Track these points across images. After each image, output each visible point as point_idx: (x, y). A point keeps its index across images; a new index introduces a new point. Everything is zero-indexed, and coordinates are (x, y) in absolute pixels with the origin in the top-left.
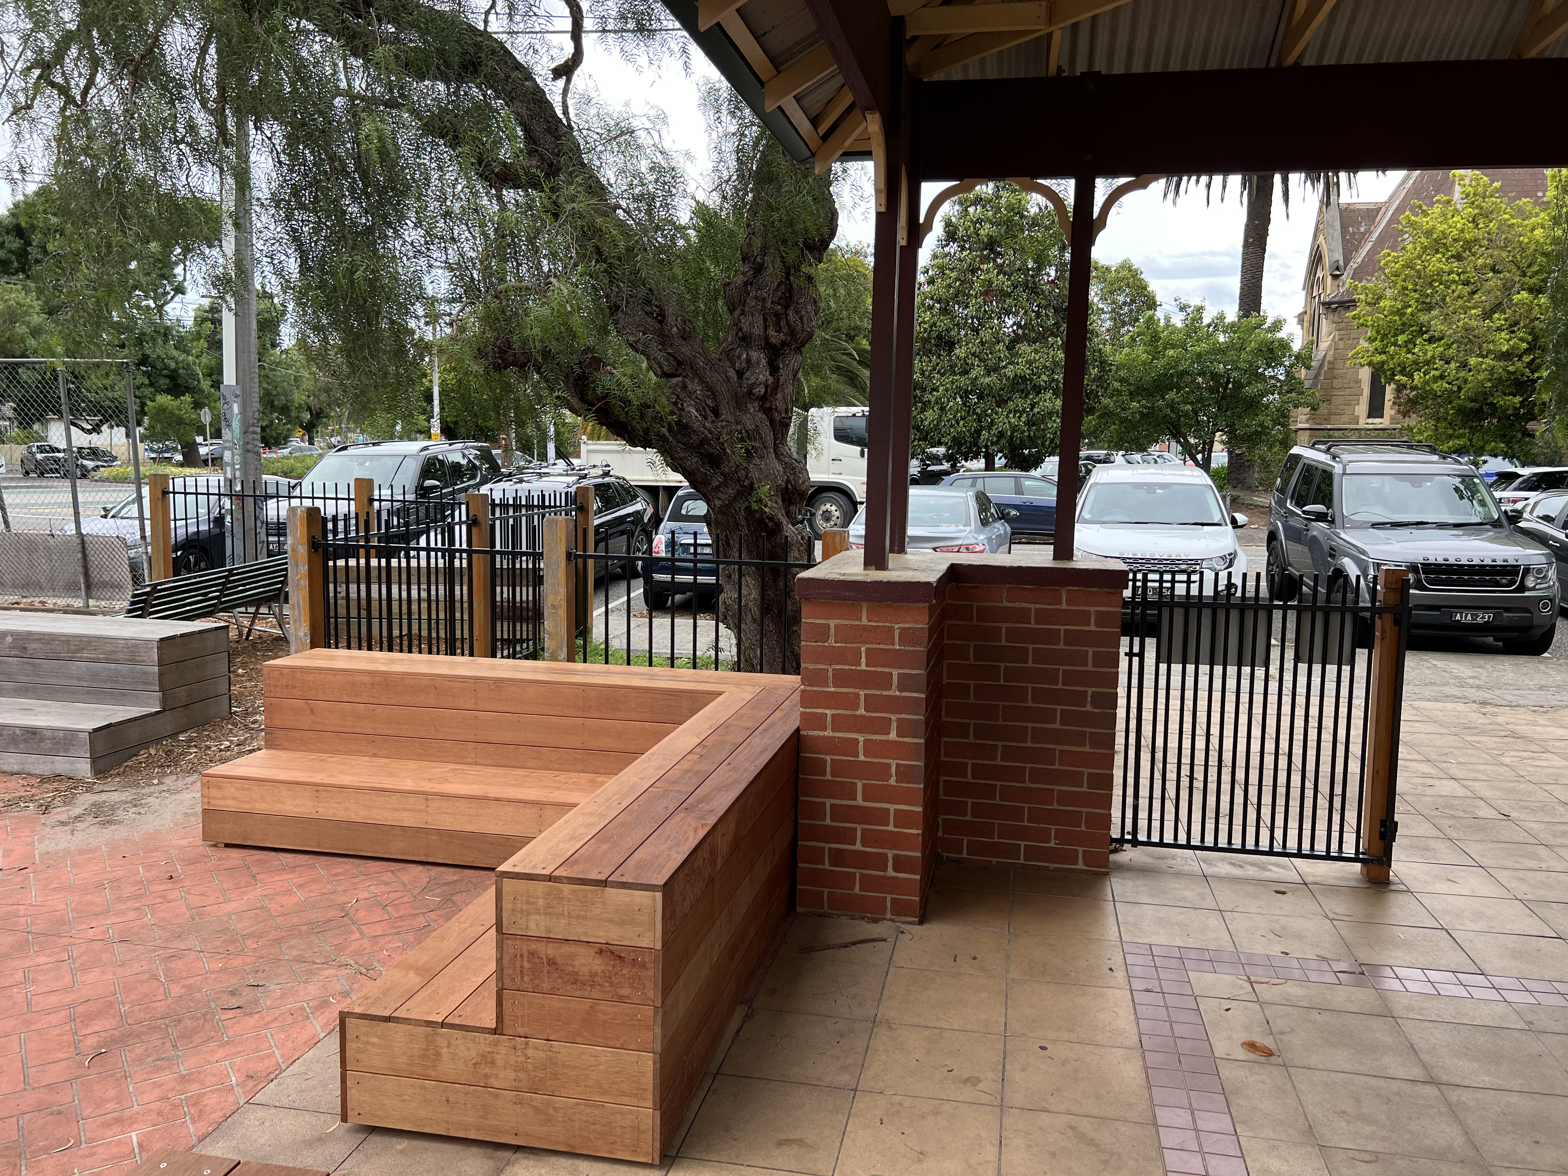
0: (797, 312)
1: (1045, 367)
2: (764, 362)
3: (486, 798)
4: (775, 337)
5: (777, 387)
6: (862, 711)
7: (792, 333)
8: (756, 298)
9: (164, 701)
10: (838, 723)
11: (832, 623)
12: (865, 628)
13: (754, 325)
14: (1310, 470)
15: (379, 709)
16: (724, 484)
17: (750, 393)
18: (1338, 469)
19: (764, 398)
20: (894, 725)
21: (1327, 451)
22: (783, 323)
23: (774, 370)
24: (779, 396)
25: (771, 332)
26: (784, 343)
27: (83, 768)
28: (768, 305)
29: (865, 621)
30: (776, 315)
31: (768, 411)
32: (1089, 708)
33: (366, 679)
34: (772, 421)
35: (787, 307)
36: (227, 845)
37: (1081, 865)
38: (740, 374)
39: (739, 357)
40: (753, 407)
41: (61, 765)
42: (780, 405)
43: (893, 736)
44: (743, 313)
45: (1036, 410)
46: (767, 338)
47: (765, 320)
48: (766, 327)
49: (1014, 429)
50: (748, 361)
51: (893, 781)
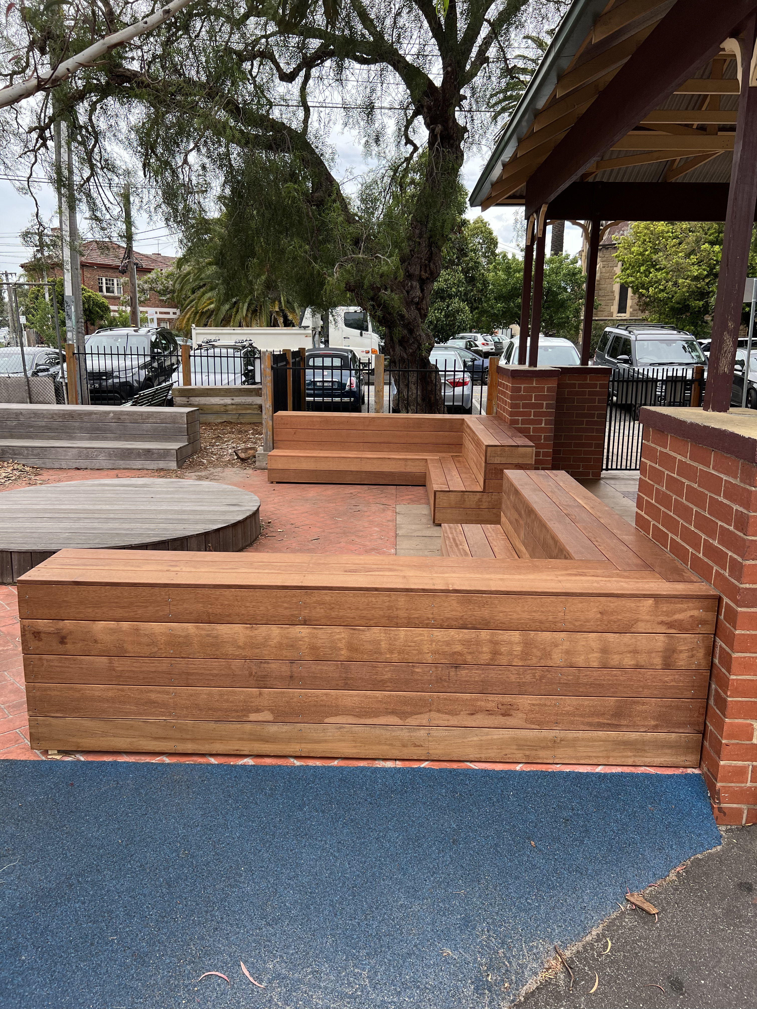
0: (434, 264)
1: (454, 283)
2: (418, 287)
3: (385, 458)
4: (424, 275)
5: (423, 299)
6: (532, 417)
7: (432, 273)
8: (418, 257)
9: (189, 440)
10: (523, 422)
11: (522, 386)
12: (534, 387)
13: (415, 270)
14: (617, 338)
15: (323, 431)
16: (413, 343)
17: (412, 301)
18: (633, 338)
19: (417, 304)
20: (544, 422)
21: (626, 330)
22: (428, 269)
23: (422, 290)
24: (424, 302)
25: (423, 273)
26: (427, 278)
27: (173, 465)
28: (423, 261)
29: (534, 385)
30: (426, 265)
31: (419, 309)
32: (596, 419)
33: (318, 419)
34: (420, 314)
35: (429, 262)
36: (278, 483)
37: (591, 477)
38: (408, 292)
39: (407, 284)
40: (413, 307)
41: (162, 464)
42: (425, 307)
43: (543, 425)
44: (409, 264)
45: (450, 309)
46: (420, 276)
47: (421, 267)
48: (421, 270)
50: (412, 286)
51: (542, 441)
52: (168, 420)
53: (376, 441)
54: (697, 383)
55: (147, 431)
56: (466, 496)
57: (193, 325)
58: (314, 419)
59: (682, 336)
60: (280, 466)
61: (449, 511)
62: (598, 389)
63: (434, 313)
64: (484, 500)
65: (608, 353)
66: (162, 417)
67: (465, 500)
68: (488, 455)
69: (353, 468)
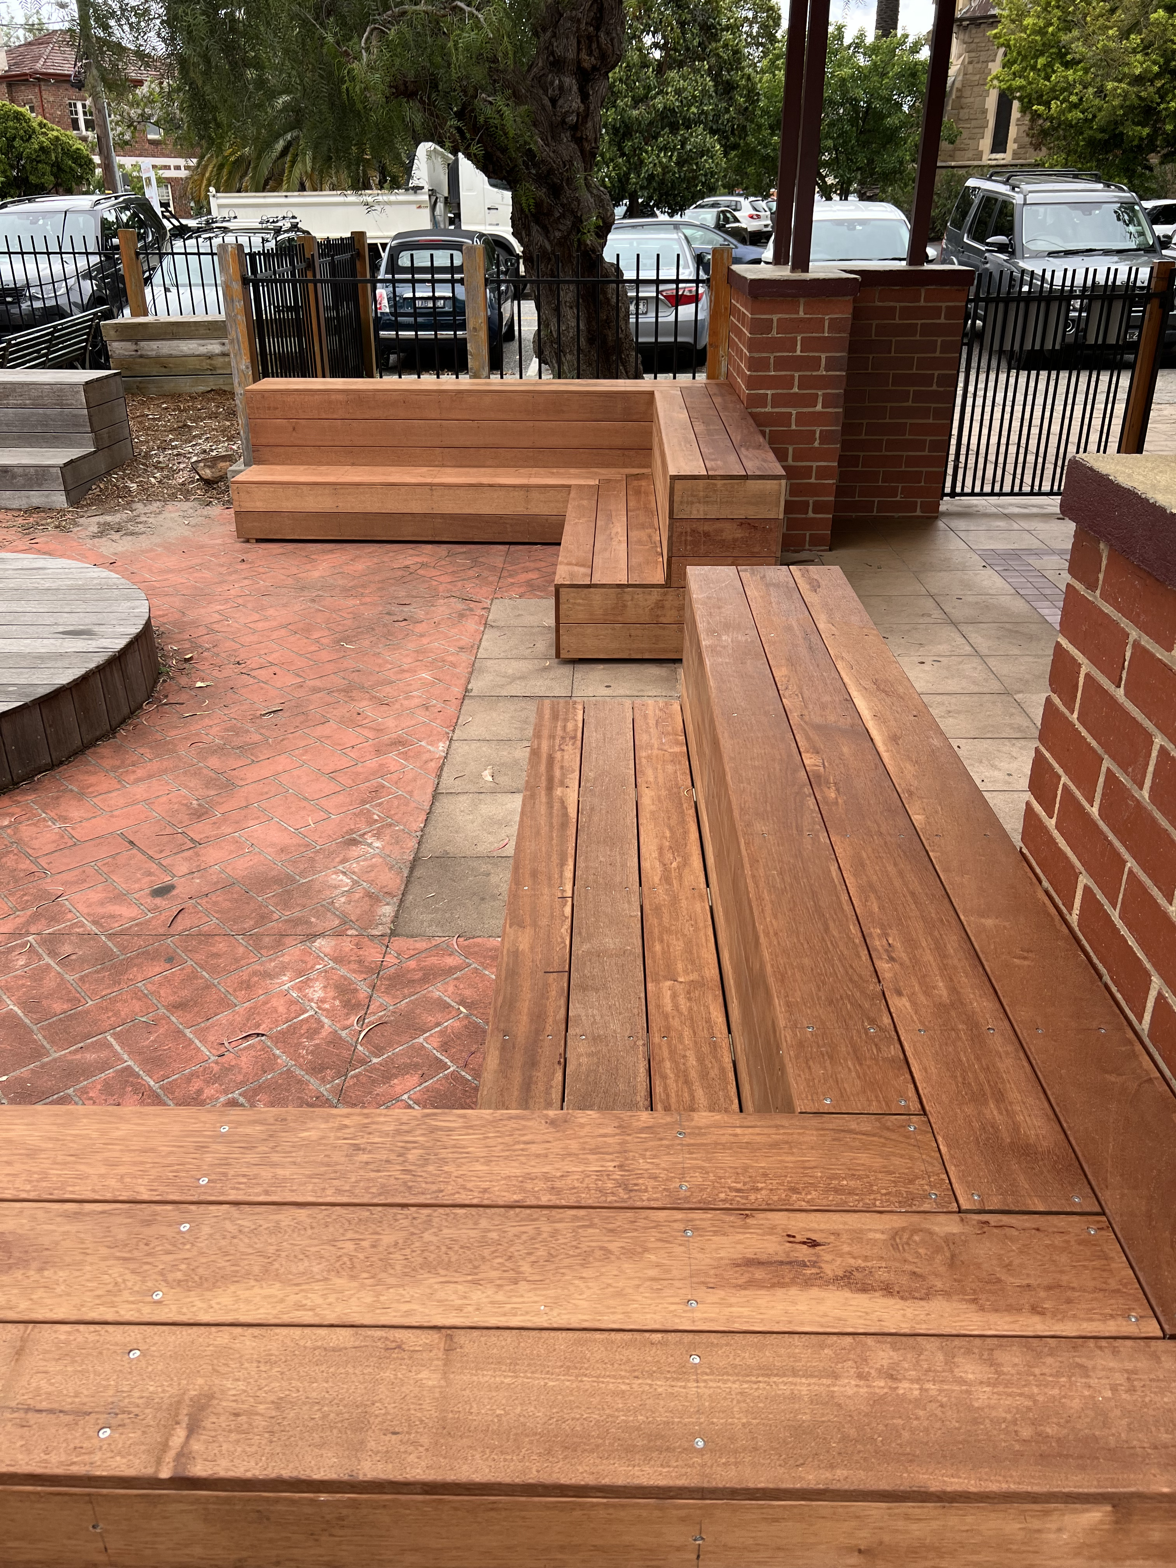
0: (608, 33)
1: (694, 97)
2: (575, 88)
3: (481, 485)
4: (588, 61)
5: (587, 116)
6: (796, 390)
7: (603, 56)
8: (571, 18)
9: (97, 441)
10: (777, 401)
11: (775, 318)
12: (802, 320)
13: (567, 48)
14: (989, 200)
15: (355, 424)
17: (563, 122)
18: (1018, 199)
19: (575, 128)
20: (820, 400)
21: (1006, 183)
22: (594, 46)
23: (584, 97)
24: (590, 124)
25: (584, 56)
26: (594, 68)
27: (59, 499)
28: (583, 26)
29: (801, 314)
30: (589, 38)
31: (579, 141)
32: (934, 387)
33: (340, 397)
34: (582, 151)
35: (597, 29)
36: (259, 541)
37: (918, 513)
38: (554, 101)
39: (552, 83)
40: (565, 137)
41: (36, 498)
42: (591, 135)
43: (819, 408)
44: (554, 35)
45: (688, 147)
46: (579, 62)
47: (579, 42)
48: (579, 50)
49: (666, 169)
50: (561, 87)
51: (816, 444)
52: (47, 401)
53: (468, 444)
54: (1156, 302)
55: (7, 425)
56: (627, 597)
57: (212, 189)
58: (333, 397)
59: (1113, 194)
60: (260, 506)
61: (590, 630)
62: (943, 320)
63: (658, 156)
64: (667, 604)
65: (969, 233)
66: (34, 393)
67: (625, 606)
68: (677, 498)
69: (416, 507)
